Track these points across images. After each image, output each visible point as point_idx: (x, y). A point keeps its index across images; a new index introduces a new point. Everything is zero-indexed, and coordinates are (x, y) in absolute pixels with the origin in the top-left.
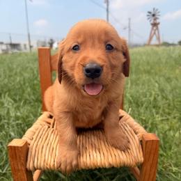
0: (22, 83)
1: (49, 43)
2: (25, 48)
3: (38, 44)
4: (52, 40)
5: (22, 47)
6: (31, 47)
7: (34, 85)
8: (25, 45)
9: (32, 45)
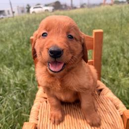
0: (13, 48)
1: (27, 8)
2: (9, 14)
3: (18, 9)
4: (28, 5)
5: (6, 12)
6: (13, 12)
7: (22, 50)
8: (8, 11)
9: (14, 11)
